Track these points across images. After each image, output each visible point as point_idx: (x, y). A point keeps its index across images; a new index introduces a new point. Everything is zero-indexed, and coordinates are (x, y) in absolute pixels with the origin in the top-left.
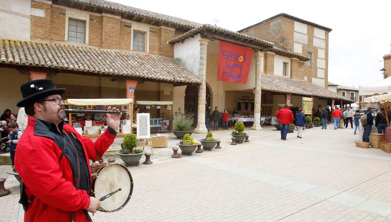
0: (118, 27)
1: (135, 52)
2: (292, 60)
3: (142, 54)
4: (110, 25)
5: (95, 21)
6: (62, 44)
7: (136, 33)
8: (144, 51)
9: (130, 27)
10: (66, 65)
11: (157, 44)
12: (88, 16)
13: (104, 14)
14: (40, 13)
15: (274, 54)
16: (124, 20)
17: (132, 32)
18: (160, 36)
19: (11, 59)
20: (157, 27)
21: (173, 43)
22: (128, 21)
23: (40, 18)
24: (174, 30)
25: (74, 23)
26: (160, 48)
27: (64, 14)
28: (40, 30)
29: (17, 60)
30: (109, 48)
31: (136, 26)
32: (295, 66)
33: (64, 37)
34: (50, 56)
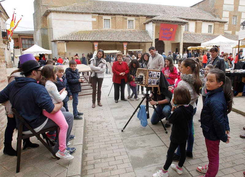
0: (122, 20)
1: (129, 29)
2: (214, 24)
3: (132, 30)
4: (119, 20)
5: (113, 19)
6: (102, 29)
7: (129, 21)
8: (133, 28)
9: (127, 19)
10: (104, 39)
11: (138, 25)
12: (111, 17)
13: (116, 16)
14: (95, 19)
15: (202, 22)
16: (124, 17)
17: (128, 21)
18: (139, 21)
19: (89, 39)
20: (138, 17)
21: (145, 24)
22: (126, 17)
23: (95, 21)
24: (146, 18)
25: (106, 21)
26: (139, 27)
27: (102, 18)
28: (95, 26)
29: (90, 40)
30: (118, 29)
31: (129, 18)
32: (217, 26)
33: (103, 27)
34: (99, 36)
